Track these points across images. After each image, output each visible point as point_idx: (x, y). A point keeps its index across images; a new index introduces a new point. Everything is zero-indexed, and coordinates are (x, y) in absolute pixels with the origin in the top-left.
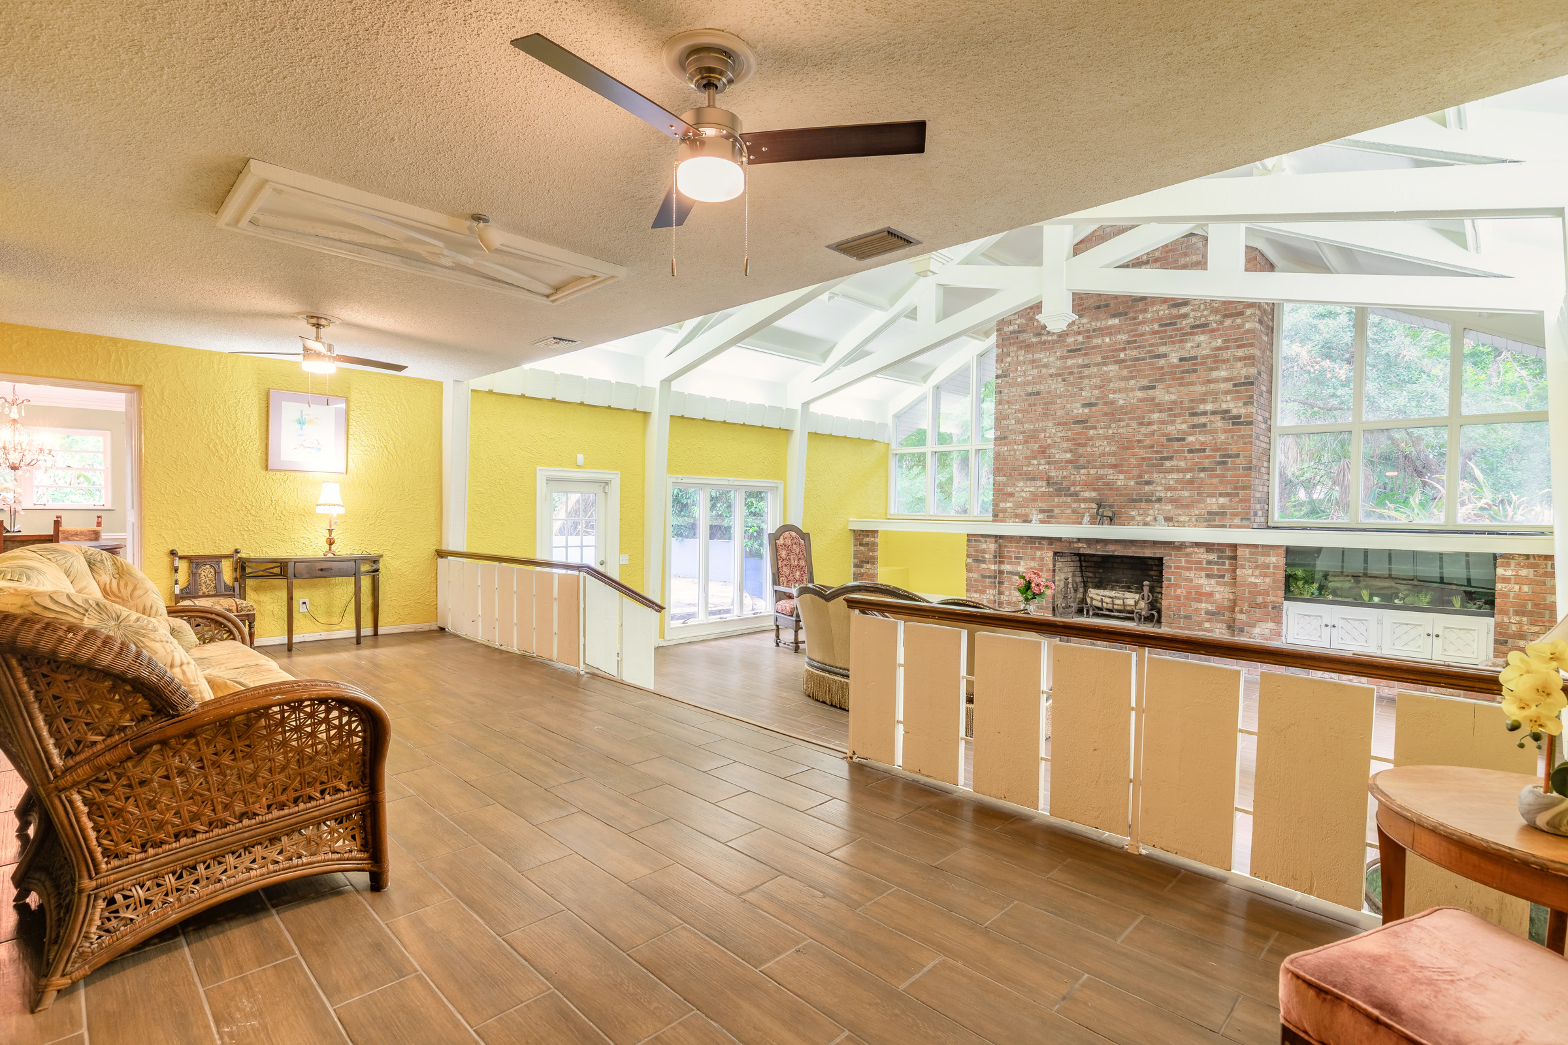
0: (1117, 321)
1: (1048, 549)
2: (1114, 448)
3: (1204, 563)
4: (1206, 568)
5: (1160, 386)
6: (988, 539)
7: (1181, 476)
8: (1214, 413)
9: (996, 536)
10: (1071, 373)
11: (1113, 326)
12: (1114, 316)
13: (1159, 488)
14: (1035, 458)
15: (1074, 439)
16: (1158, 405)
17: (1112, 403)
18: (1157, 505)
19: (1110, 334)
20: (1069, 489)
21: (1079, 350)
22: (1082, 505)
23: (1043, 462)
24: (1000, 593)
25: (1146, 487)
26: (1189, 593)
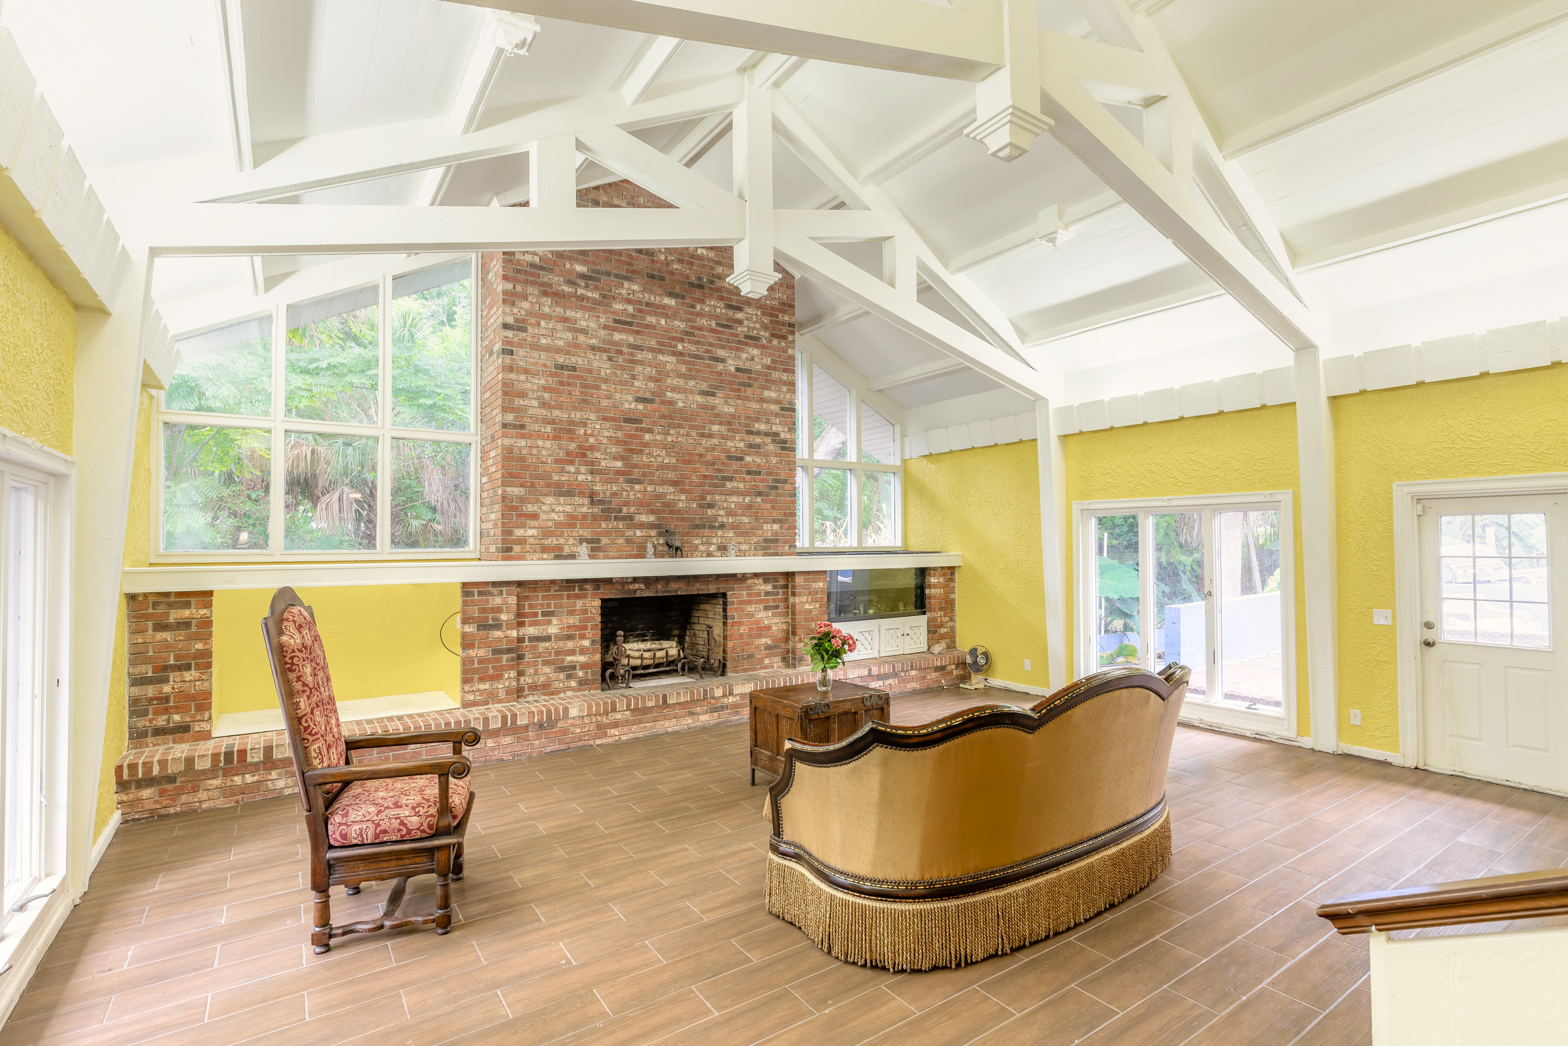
0: (672, 302)
1: (593, 596)
2: (674, 461)
3: (763, 594)
4: (764, 600)
5: (720, 394)
6: (504, 589)
7: (741, 499)
8: (767, 434)
9: (520, 584)
10: (620, 352)
11: (670, 307)
12: (671, 295)
13: (722, 513)
14: (572, 463)
15: (625, 442)
16: (718, 415)
17: (671, 403)
18: (720, 533)
19: (666, 316)
20: (621, 511)
21: (630, 324)
22: (638, 533)
23: (583, 469)
24: (520, 674)
25: (709, 511)
26: (751, 629)
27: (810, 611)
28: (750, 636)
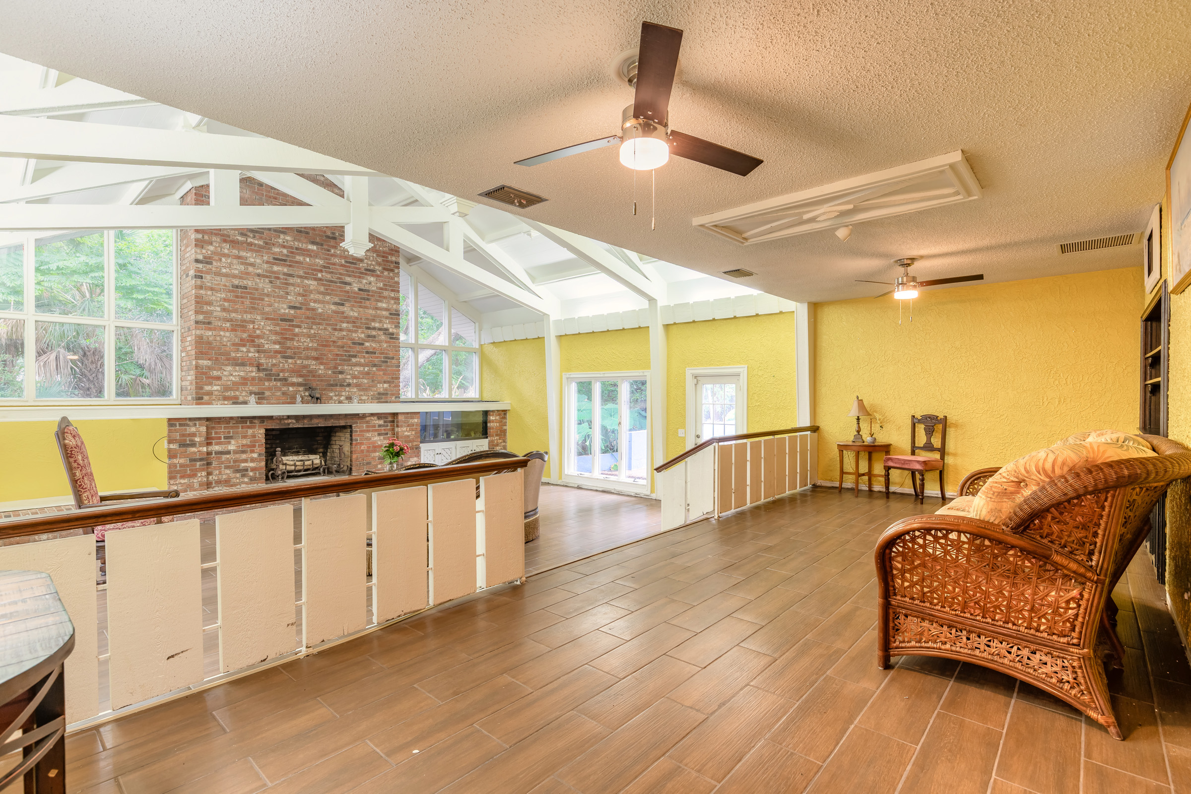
0: (315, 248)
1: (260, 427)
2: (315, 345)
3: (377, 426)
4: (378, 429)
5: (347, 304)
6: (197, 423)
7: (362, 369)
8: (380, 329)
9: (208, 419)
10: (278, 278)
11: (313, 251)
12: (313, 243)
13: (349, 377)
14: (244, 346)
15: (282, 333)
16: (346, 317)
17: (314, 309)
18: (347, 389)
19: (310, 256)
20: (279, 375)
21: (285, 261)
22: (291, 389)
23: (252, 349)
24: (209, 474)
25: (340, 375)
26: (369, 447)
27: (408, 436)
28: (368, 451)
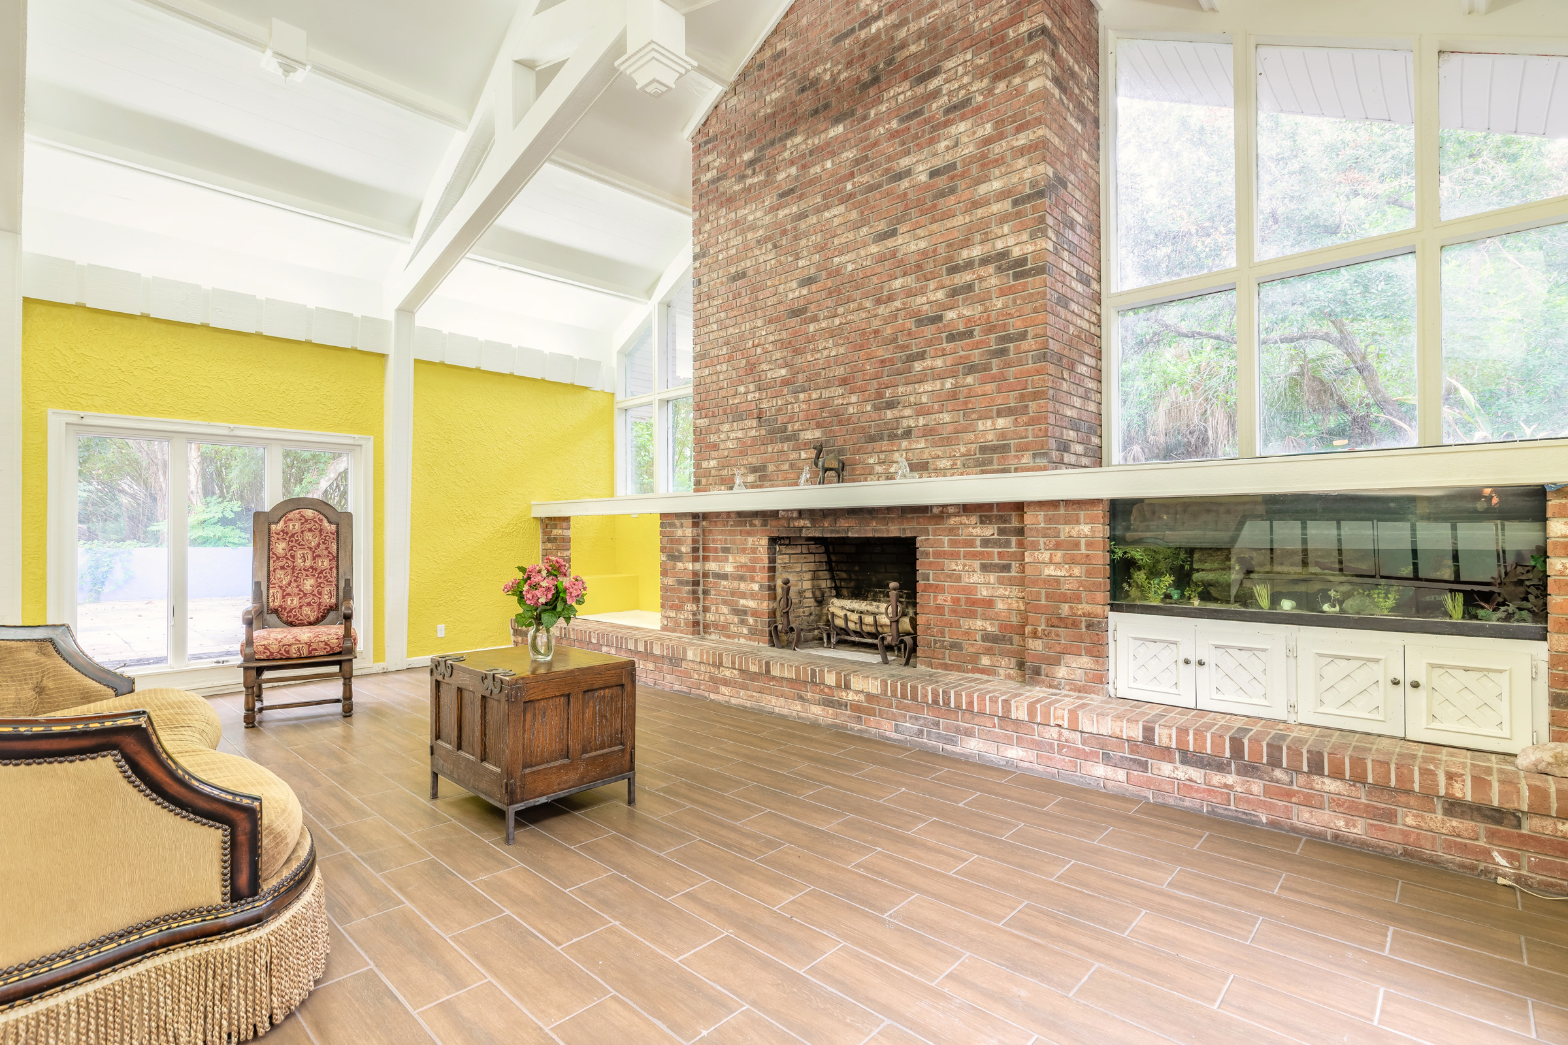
0: (840, 129)
1: (762, 531)
2: (842, 350)
3: (978, 543)
4: (982, 553)
5: (902, 228)
6: (683, 521)
7: (938, 385)
8: (985, 261)
9: (702, 516)
10: (784, 232)
11: (836, 137)
12: (837, 121)
13: (907, 412)
14: (742, 382)
15: (790, 342)
16: (901, 262)
17: (838, 271)
18: (904, 444)
19: (833, 154)
20: (786, 428)
21: (792, 191)
22: (800, 454)
23: (752, 387)
24: (706, 609)
25: (888, 412)
26: (956, 601)
27: (1056, 581)
28: (954, 612)
